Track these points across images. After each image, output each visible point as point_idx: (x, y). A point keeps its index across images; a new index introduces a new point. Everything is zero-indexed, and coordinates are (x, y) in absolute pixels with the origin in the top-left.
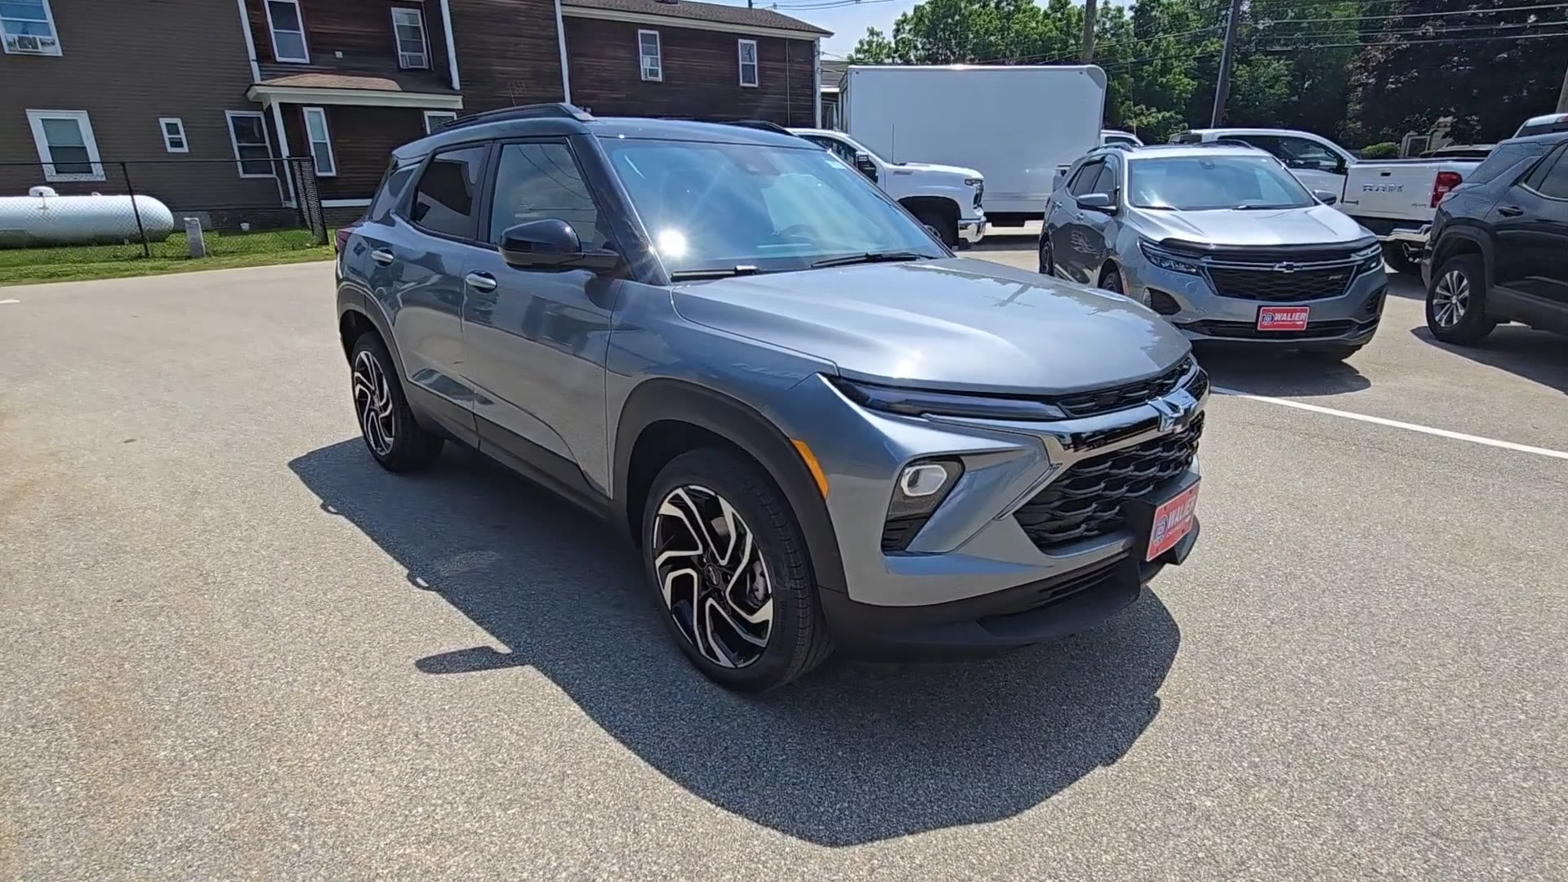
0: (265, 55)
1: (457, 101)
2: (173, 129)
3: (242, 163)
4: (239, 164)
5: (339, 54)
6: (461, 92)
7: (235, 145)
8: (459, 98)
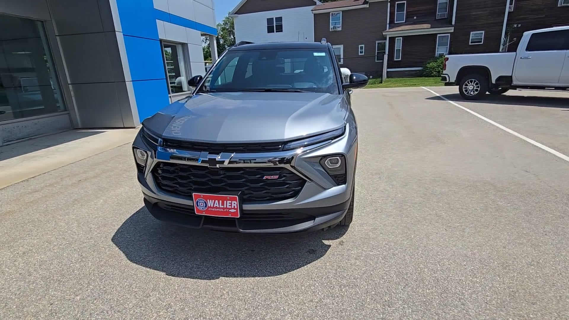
0: (392, 21)
1: (452, 29)
2: (362, 48)
3: (377, 56)
4: (376, 57)
5: (415, 18)
6: (455, 26)
7: (376, 51)
8: (453, 28)
